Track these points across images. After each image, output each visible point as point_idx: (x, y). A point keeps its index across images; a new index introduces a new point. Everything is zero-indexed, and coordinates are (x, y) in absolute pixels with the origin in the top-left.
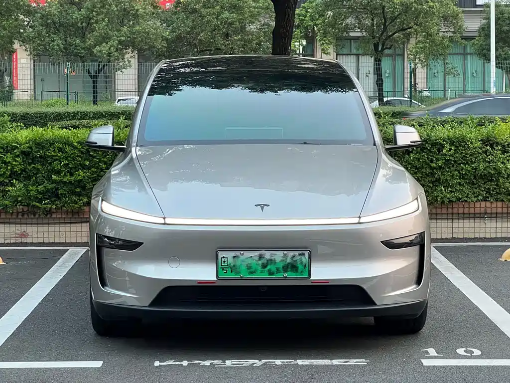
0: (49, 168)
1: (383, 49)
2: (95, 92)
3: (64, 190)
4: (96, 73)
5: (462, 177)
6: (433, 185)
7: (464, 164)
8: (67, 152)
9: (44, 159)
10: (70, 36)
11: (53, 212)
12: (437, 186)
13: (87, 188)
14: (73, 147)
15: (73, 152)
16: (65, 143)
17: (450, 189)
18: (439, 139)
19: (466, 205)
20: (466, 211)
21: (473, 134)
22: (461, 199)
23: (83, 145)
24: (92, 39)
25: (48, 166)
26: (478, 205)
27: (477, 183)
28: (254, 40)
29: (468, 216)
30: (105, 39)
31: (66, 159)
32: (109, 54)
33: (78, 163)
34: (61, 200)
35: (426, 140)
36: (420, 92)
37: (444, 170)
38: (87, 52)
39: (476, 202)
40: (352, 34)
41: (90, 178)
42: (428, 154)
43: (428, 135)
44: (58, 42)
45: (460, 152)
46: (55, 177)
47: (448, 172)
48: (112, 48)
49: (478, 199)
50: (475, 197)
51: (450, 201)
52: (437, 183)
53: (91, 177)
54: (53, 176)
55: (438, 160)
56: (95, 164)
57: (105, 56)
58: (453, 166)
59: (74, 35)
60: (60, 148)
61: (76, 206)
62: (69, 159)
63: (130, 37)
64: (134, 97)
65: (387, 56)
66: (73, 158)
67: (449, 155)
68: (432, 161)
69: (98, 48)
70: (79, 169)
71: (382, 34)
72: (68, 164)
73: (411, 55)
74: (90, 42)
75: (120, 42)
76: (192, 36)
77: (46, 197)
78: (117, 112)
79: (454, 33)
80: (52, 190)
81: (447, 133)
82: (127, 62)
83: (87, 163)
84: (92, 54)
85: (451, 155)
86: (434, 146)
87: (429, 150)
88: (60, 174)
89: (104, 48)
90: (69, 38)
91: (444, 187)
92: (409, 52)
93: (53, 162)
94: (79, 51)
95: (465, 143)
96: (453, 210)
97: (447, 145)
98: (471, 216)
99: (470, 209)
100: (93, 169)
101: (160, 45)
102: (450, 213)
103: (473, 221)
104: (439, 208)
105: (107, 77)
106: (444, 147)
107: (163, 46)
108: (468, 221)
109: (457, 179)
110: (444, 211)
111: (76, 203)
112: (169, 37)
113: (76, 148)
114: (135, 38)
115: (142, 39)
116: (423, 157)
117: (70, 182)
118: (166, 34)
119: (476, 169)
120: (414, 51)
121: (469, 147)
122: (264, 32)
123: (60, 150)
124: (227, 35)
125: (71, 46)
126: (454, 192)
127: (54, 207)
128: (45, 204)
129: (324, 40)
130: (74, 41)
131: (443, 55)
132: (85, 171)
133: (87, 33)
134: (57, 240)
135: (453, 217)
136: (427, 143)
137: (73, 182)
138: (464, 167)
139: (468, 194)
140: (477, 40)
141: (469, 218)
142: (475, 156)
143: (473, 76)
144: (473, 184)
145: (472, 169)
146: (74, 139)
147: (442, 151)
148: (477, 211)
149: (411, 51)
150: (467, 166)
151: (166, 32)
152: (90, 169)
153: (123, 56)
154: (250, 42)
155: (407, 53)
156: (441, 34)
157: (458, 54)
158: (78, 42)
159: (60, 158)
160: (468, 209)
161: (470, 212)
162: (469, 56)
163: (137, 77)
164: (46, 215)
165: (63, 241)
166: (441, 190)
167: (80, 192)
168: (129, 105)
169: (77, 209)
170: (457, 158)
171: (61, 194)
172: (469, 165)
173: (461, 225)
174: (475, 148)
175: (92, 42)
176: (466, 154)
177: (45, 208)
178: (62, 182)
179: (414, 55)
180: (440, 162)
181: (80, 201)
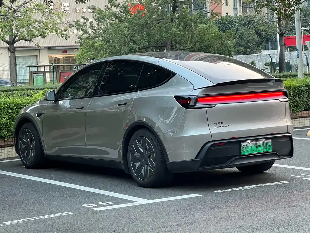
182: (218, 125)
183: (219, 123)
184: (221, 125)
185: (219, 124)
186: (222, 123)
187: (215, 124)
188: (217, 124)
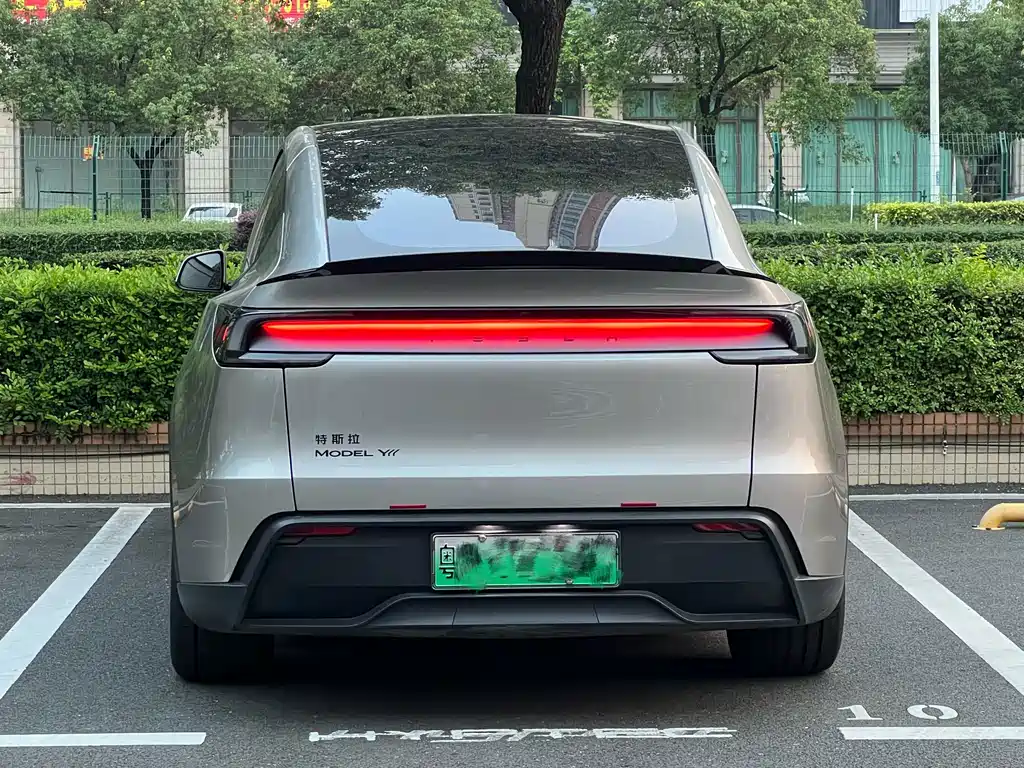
0: (77, 346)
1: (718, 109)
2: (146, 194)
3: (108, 390)
4: (147, 157)
5: (898, 363)
6: (842, 380)
7: (901, 337)
8: (113, 315)
9: (68, 329)
10: (97, 82)
11: (87, 434)
12: (848, 381)
13: (153, 386)
14: (126, 304)
15: (125, 314)
16: (110, 296)
17: (874, 388)
18: (853, 289)
19: (908, 420)
20: (907, 431)
21: (920, 278)
22: (896, 408)
23: (146, 300)
24: (140, 89)
25: (75, 343)
26: (929, 419)
27: (928, 376)
28: (463, 92)
29: (909, 441)
30: (168, 87)
31: (113, 328)
32: (175, 119)
33: (136, 335)
34: (101, 410)
35: (828, 291)
36: (790, 194)
37: (864, 351)
38: (129, 113)
39: (927, 412)
40: (656, 80)
41: (160, 367)
42: (831, 319)
43: (832, 282)
44: (72, 95)
45: (894, 315)
46: (90, 364)
47: (870, 353)
48: (180, 107)
49: (930, 408)
50: (924, 403)
51: (876, 412)
52: (849, 377)
53: (162, 364)
54: (85, 362)
55: (850, 330)
56: (169, 339)
57: (166, 121)
58: (881, 342)
59: (105, 80)
60: (100, 306)
61: (132, 421)
62: (118, 327)
63: (214, 85)
64: (223, 205)
65: (725, 123)
66: (125, 325)
67: (873, 321)
68: (839, 333)
69: (152, 106)
70: (139, 348)
71: (716, 79)
72: (116, 338)
73: (772, 120)
74: (137, 94)
75: (196, 95)
76: (339, 84)
77: (71, 403)
78: (194, 235)
79: (858, 77)
80: (85, 390)
81: (868, 278)
82: (210, 135)
83: (155, 336)
84: (139, 117)
85: (878, 321)
86: (843, 301)
87: (833, 310)
88: (100, 359)
89: (164, 107)
90: (94, 87)
91: (863, 383)
92: (767, 116)
93: (87, 333)
94: (114, 113)
95: (904, 297)
96: (880, 428)
97: (869, 302)
98: (916, 440)
99: (915, 427)
100: (166, 349)
101: (275, 100)
102: (874, 436)
103: (920, 451)
104: (853, 425)
105: (168, 164)
106: (863, 305)
107: (281, 103)
108: (910, 451)
109: (889, 368)
110: (864, 431)
111: (133, 417)
112: (295, 85)
113: (131, 306)
114: (226, 87)
115: (241, 89)
116: (822, 325)
117: (121, 374)
118: (289, 79)
119: (925, 348)
120: (777, 113)
121: (911, 305)
122: (483, 76)
123: (100, 310)
124: (408, 82)
125: (98, 102)
126: (882, 393)
127: (88, 423)
128: (70, 418)
129: (601, 92)
130: (105, 92)
131: (836, 120)
132: (150, 351)
133: (128, 76)
134: (93, 491)
135: (880, 443)
136: (830, 295)
137: (126, 374)
138: (903, 344)
139: (911, 397)
140: (902, 93)
141: (912, 445)
142: (924, 322)
143: (893, 163)
144: (920, 377)
145: (919, 349)
146: (128, 289)
147: (859, 312)
148: (928, 430)
149: (772, 114)
150: (908, 342)
151: (288, 75)
152: (160, 349)
153: (203, 122)
154: (455, 95)
155: (765, 117)
156: (832, 80)
157: (863, 119)
158: (112, 94)
159: (100, 327)
160: (910, 427)
161: (914, 433)
162: (885, 124)
163: (227, 165)
164: (72, 440)
165: (104, 491)
166: (858, 390)
167: (140, 393)
168: (218, 219)
169: (134, 427)
170: (889, 325)
171: (103, 398)
172: (912, 340)
173: (896, 458)
174: (924, 308)
175: (141, 93)
176: (908, 319)
177: (69, 426)
178: (104, 374)
179: (777, 121)
180: (856, 334)
181: (139, 412)
182: (330, 446)
183: (337, 439)
184: (345, 446)
185: (335, 441)
186: (354, 439)
187: (322, 439)
188: (329, 439)
